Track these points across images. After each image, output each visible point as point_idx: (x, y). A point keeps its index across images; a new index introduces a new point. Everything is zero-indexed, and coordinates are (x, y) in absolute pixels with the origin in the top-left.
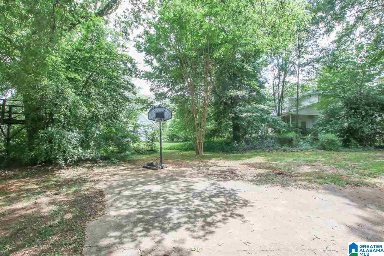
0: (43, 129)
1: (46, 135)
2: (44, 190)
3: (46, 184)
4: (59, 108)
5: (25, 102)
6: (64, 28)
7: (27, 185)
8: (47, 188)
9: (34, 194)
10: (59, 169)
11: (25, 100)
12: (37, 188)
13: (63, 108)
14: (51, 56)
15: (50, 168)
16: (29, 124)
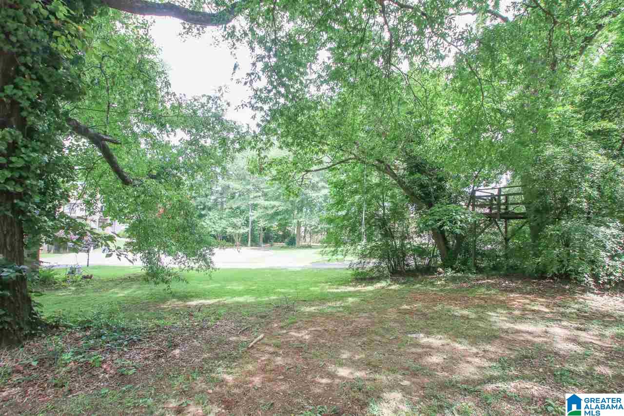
0: (553, 223)
1: (558, 232)
2: (559, 318)
3: (562, 310)
4: (576, 187)
5: (523, 186)
6: (572, 54)
7: (533, 303)
8: (563, 315)
9: (543, 318)
10: (584, 291)
11: (524, 184)
12: (548, 313)
13: (585, 186)
14: (555, 109)
15: (567, 287)
16: (532, 217)
